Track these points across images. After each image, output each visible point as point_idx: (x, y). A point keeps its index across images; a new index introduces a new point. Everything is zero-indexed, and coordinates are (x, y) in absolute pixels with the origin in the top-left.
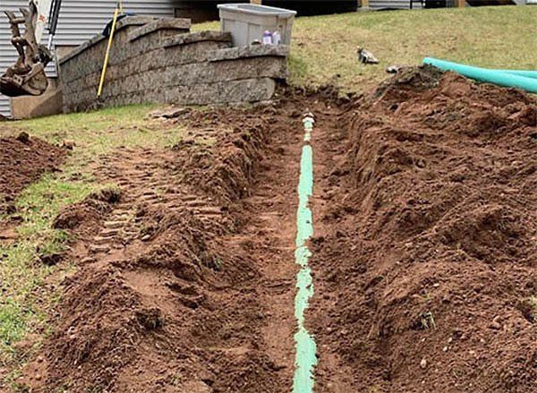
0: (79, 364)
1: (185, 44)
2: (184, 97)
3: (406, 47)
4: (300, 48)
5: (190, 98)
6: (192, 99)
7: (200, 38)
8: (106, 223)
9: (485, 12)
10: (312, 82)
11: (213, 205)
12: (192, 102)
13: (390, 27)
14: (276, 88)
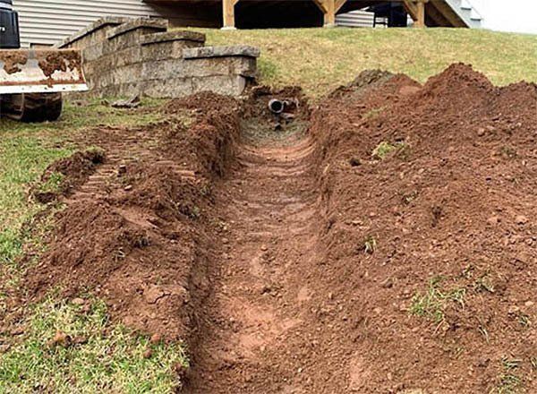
0: (74, 269)
1: (162, 42)
2: (159, 91)
3: (367, 57)
4: (269, 52)
5: (165, 92)
6: (166, 93)
7: (177, 37)
8: (91, 177)
9: (441, 32)
10: (280, 82)
11: (188, 169)
12: (166, 95)
13: (354, 40)
14: (246, 86)
